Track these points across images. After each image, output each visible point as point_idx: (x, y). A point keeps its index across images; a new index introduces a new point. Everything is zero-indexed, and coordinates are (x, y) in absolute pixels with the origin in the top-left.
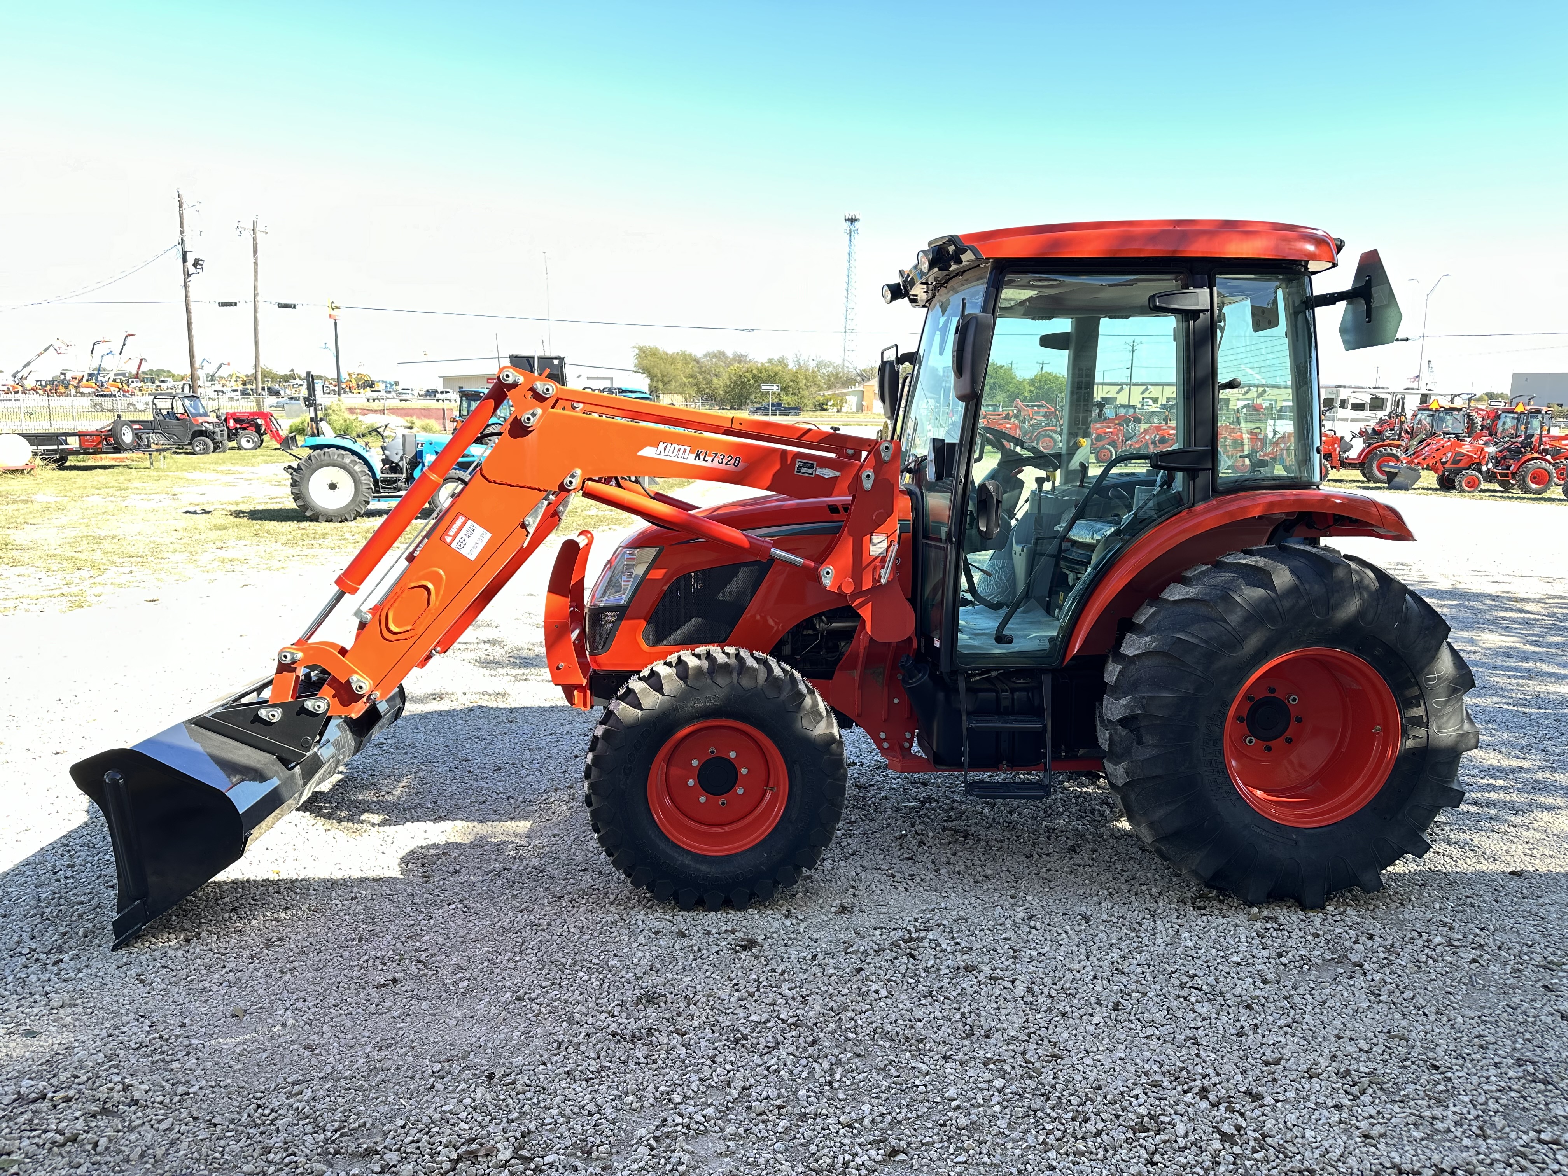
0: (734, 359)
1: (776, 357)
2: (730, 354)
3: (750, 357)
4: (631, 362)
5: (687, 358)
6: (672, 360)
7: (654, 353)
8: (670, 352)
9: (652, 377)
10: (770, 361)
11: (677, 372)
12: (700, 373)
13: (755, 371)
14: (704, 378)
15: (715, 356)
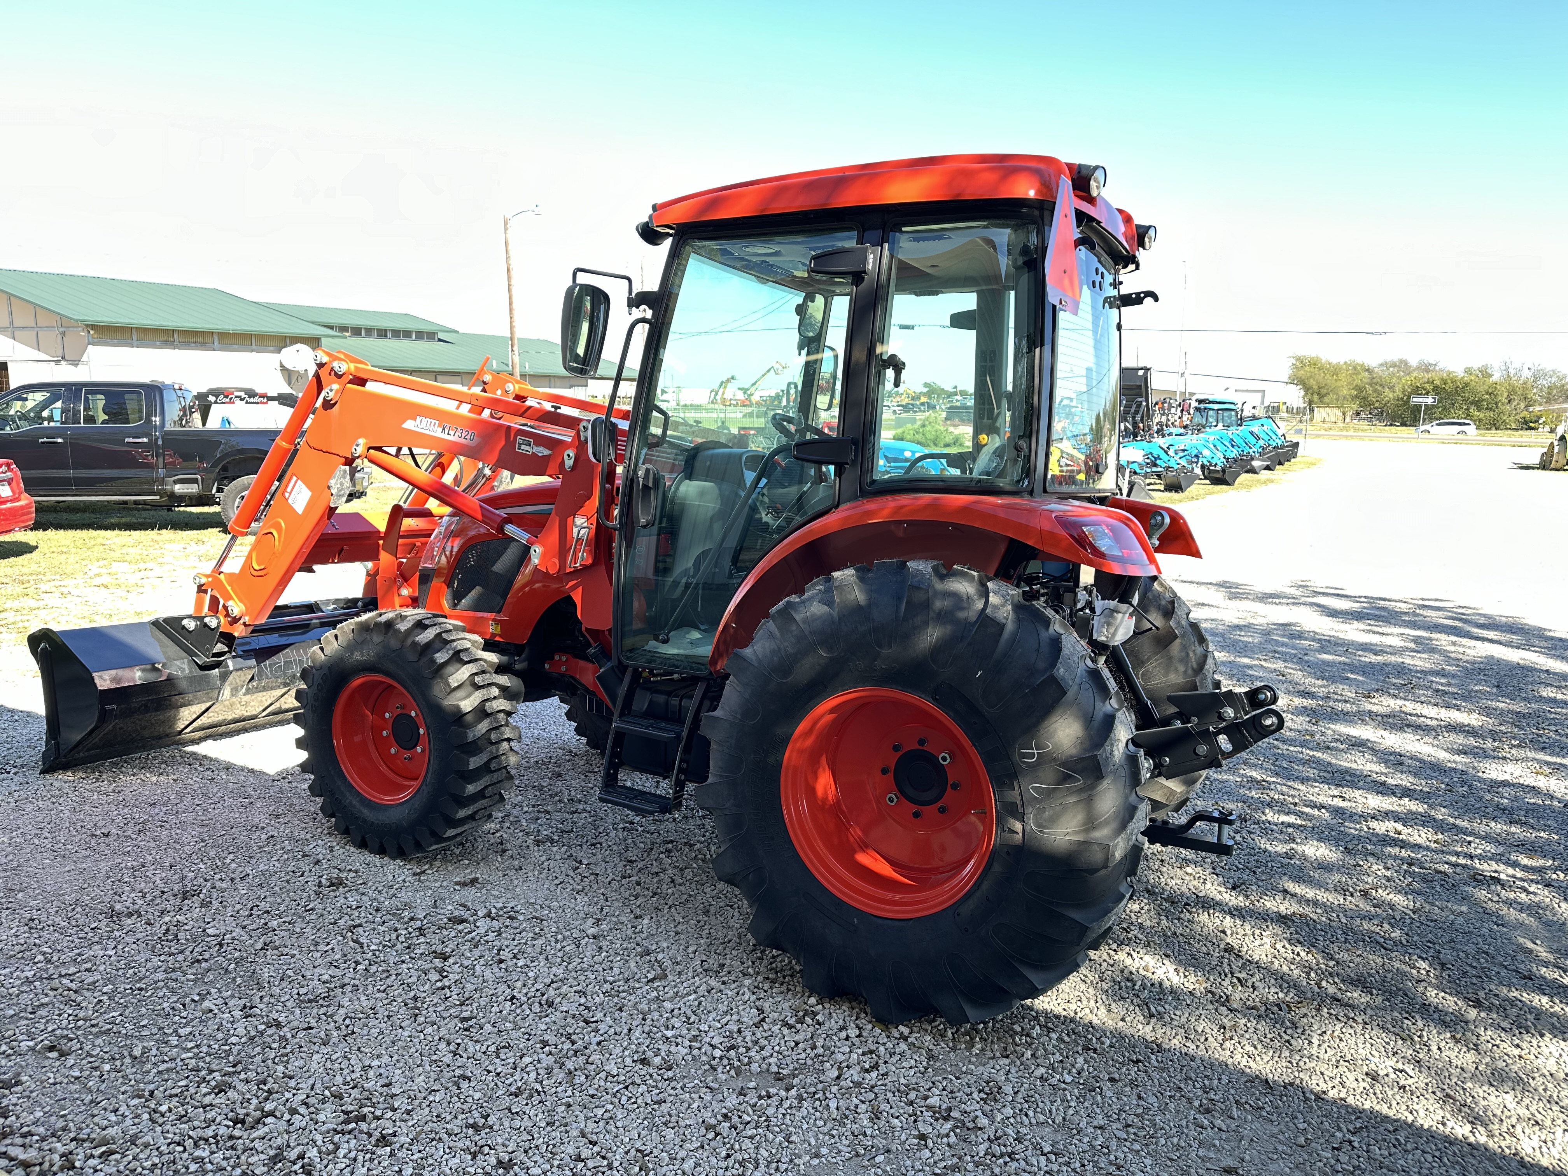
0: (1418, 368)
1: (1476, 365)
2: (1414, 363)
3: (1441, 366)
4: (1285, 373)
5: (1356, 369)
6: (1335, 370)
7: (1314, 363)
8: (1334, 361)
9: (1307, 389)
10: (1468, 371)
11: (1339, 384)
12: (1371, 385)
13: (1437, 382)
14: (1375, 391)
15: (1394, 365)
